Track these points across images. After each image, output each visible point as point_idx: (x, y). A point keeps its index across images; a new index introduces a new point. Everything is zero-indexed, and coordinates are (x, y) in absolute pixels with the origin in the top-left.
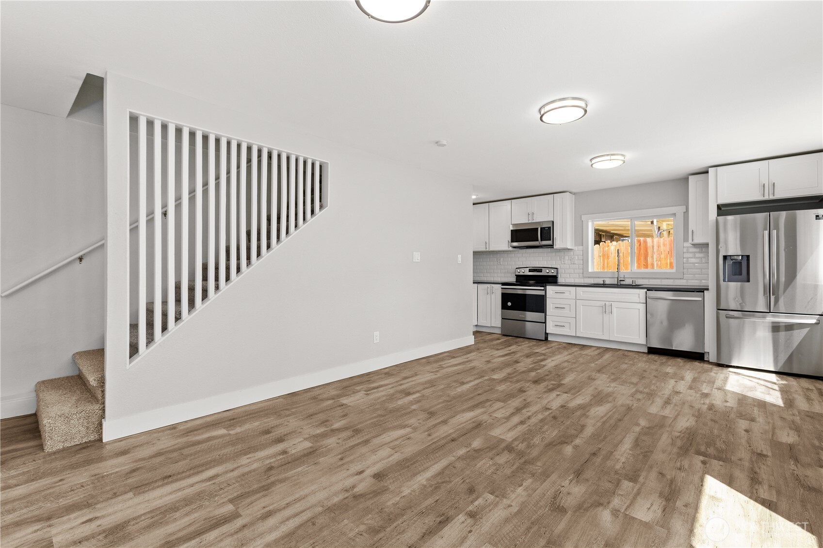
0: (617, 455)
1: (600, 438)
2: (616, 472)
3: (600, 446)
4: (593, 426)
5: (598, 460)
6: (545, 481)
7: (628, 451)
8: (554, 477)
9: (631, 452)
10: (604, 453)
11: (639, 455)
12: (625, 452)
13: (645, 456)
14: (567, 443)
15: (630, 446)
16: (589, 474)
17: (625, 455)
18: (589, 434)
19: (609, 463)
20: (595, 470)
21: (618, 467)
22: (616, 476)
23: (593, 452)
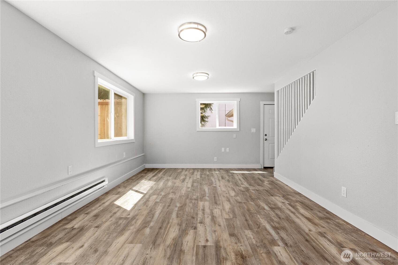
0: (161, 208)
1: (168, 213)
2: (161, 203)
3: (168, 209)
4: (173, 218)
5: (167, 204)
6: (180, 196)
7: (157, 211)
8: (178, 197)
9: (156, 210)
10: (166, 207)
11: (153, 210)
12: (158, 210)
13: (151, 210)
14: (180, 207)
15: (156, 213)
16: (169, 200)
17: (158, 209)
18: (173, 213)
19: (164, 204)
20: (168, 201)
21: (161, 204)
22: (161, 202)
23: (170, 206)
